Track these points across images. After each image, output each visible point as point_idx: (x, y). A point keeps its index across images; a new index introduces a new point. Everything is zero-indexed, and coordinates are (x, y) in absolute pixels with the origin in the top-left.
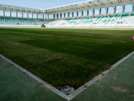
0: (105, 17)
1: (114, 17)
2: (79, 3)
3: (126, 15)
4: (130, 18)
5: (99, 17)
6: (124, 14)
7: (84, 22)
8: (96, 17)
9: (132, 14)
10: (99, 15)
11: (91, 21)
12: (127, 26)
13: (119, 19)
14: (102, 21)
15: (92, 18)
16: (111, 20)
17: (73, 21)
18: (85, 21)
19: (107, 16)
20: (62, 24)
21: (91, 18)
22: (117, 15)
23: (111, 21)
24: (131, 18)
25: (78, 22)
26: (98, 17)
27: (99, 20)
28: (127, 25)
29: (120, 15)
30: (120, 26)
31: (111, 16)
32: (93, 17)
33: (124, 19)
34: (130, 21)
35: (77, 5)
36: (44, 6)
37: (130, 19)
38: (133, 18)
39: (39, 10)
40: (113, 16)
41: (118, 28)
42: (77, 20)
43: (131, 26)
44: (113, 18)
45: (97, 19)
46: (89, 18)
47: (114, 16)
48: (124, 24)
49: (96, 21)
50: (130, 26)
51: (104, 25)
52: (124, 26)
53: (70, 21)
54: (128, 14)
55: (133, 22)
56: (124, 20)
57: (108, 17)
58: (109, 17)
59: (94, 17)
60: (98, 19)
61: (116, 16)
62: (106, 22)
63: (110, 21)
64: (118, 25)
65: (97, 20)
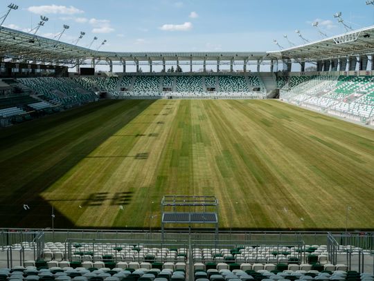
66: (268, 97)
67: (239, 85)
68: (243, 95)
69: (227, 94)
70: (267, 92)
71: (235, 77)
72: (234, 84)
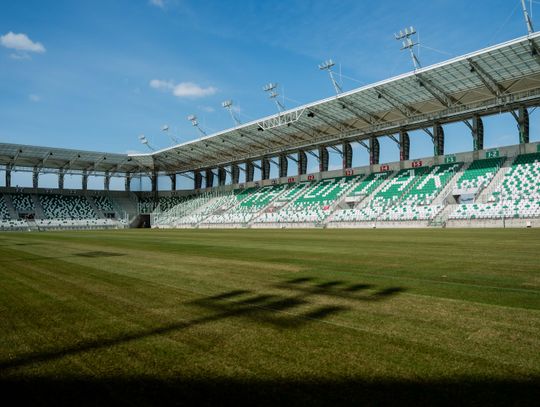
0: (396, 176)
1: (437, 173)
2: (268, 118)
3: (494, 162)
4: (514, 174)
5: (371, 177)
6: (482, 156)
7: (302, 199)
8: (355, 176)
9: (519, 156)
10: (371, 168)
11: (332, 196)
12: (496, 219)
13: (460, 181)
14: (379, 194)
15: (338, 179)
16: (420, 187)
17: (261, 198)
18: (306, 196)
19: (406, 170)
20: (215, 213)
21: (333, 181)
22: (451, 165)
23: (420, 192)
24: (516, 173)
25: (279, 201)
26: (365, 178)
27: (364, 191)
28: (495, 211)
29: (461, 165)
30: (460, 215)
31: (421, 170)
32: (344, 179)
33: (481, 179)
34: (513, 188)
35: (260, 129)
36: (145, 141)
37: (511, 179)
38: (527, 172)
39: (125, 157)
40: (434, 167)
41: (450, 225)
42: (276, 195)
43: (517, 216)
44: (431, 176)
45: (358, 184)
46: (327, 183)
47: (437, 169)
48: (481, 206)
49: (352, 195)
50: (511, 213)
51: (384, 211)
52: (479, 214)
53: (248, 198)
54: (500, 155)
55: (526, 192)
56: (479, 184)
57: (408, 175)
58: (412, 172)
59: (349, 178)
60: (365, 186)
61: (443, 168)
62: (394, 198)
63: (414, 191)
64: (451, 211)
65: (356, 190)
66: (131, 226)
67: (78, 209)
68: (91, 224)
69: (61, 222)
70: (130, 219)
71: (69, 198)
72: (71, 207)
